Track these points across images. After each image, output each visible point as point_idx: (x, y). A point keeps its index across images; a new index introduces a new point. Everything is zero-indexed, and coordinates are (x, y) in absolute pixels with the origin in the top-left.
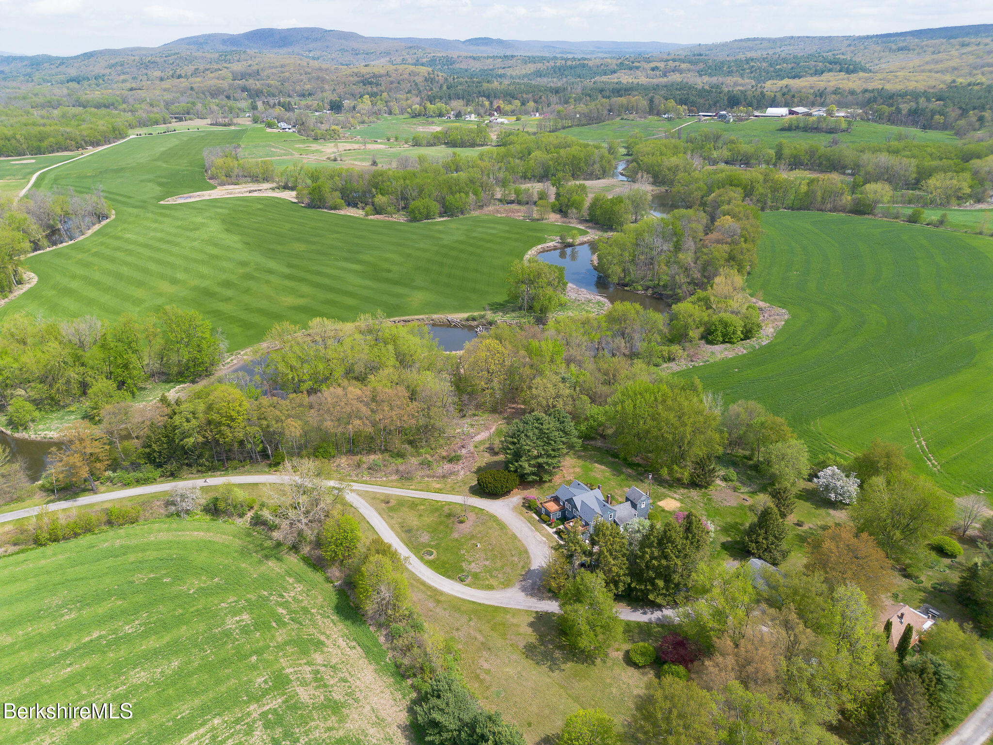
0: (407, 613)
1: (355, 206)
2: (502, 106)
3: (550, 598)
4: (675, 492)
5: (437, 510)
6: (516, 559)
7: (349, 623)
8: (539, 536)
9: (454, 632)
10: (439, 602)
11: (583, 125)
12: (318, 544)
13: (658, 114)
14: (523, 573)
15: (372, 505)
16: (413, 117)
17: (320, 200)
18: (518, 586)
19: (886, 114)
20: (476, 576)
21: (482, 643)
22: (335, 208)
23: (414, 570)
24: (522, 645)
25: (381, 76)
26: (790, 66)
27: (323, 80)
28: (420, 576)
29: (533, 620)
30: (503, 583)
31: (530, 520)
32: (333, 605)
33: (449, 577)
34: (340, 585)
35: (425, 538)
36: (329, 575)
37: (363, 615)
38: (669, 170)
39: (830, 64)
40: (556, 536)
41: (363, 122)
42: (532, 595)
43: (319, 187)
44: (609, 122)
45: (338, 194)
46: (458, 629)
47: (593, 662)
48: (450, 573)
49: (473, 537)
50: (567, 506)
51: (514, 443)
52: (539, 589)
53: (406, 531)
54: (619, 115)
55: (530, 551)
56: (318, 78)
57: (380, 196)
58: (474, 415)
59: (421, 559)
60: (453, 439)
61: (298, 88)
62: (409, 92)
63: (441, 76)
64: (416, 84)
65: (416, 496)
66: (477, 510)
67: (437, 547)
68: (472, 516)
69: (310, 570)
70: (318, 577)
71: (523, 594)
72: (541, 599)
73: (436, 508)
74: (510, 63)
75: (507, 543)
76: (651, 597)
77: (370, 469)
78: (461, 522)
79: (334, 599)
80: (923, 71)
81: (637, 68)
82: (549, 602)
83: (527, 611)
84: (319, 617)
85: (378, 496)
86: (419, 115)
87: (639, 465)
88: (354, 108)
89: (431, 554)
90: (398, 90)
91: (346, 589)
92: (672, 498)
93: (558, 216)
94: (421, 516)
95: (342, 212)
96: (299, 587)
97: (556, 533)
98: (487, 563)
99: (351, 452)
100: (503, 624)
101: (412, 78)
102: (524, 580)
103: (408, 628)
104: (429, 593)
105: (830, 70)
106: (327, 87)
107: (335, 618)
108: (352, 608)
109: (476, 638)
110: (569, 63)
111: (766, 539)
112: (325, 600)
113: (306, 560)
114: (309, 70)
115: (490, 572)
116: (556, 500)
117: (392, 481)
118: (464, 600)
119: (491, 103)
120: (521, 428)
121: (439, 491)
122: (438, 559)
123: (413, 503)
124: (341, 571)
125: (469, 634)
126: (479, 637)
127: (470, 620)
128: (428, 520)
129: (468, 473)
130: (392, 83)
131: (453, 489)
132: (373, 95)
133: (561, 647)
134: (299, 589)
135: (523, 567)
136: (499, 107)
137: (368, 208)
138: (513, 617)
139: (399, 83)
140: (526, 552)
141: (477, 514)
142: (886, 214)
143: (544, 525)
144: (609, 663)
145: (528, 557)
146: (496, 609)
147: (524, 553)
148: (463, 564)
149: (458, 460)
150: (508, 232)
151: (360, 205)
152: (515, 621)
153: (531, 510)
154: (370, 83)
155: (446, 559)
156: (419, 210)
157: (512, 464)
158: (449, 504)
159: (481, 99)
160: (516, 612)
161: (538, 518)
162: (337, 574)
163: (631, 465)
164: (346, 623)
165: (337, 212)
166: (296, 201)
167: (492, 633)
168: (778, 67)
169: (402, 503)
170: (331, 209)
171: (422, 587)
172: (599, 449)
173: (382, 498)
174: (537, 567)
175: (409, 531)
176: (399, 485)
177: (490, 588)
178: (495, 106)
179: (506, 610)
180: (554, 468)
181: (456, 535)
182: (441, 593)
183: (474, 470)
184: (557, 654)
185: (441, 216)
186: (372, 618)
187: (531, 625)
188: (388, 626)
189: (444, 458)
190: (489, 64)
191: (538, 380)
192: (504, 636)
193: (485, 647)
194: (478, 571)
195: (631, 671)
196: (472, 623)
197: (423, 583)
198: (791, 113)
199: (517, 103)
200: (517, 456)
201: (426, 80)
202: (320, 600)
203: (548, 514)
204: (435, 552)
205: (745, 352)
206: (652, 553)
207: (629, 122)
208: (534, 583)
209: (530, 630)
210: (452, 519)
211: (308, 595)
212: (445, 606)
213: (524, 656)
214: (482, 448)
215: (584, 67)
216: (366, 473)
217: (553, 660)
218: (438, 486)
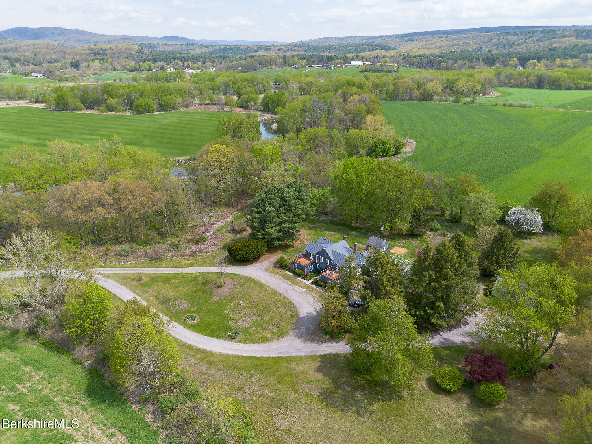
0: (178, 380)
1: (92, 108)
2: (191, 65)
3: (329, 341)
4: (399, 243)
5: (191, 281)
6: (282, 310)
7: (104, 405)
8: (298, 288)
9: (236, 392)
10: (211, 363)
11: (244, 72)
12: (61, 325)
13: (289, 66)
14: (294, 321)
15: (123, 284)
16: (131, 71)
17: (64, 104)
18: (292, 334)
19: (416, 63)
20: (246, 332)
21: (273, 399)
22: (76, 109)
23: (177, 336)
24: (316, 393)
25: (106, 50)
26: (355, 48)
27: (65, 53)
28: (186, 341)
29: (319, 364)
30: (276, 334)
31: (285, 277)
32: (83, 388)
33: (218, 337)
34: (91, 365)
35: (184, 305)
36: (77, 355)
37: (123, 394)
38: (306, 85)
39: (376, 46)
40: (314, 286)
41: (96, 74)
42: (310, 340)
43: (62, 95)
44: (260, 70)
45: (78, 100)
46: (240, 389)
47: (400, 397)
48: (218, 333)
49: (233, 298)
50: (319, 258)
51: (259, 213)
52: (314, 333)
53: (163, 302)
54: (266, 67)
55: (294, 302)
56: (61, 51)
57: (110, 98)
58: (211, 210)
59: (184, 324)
60: (195, 228)
61: (47, 58)
62: (127, 58)
63: (147, 51)
64: (131, 54)
65: (169, 272)
66: (232, 276)
67: (198, 311)
68: (228, 281)
69: (52, 354)
70: (63, 360)
71: (300, 340)
72: (321, 342)
73: (190, 279)
74: (192, 47)
75: (269, 298)
76: (433, 320)
77: (118, 255)
78: (220, 287)
79: (85, 382)
80: (425, 48)
81: (270, 49)
82: (329, 344)
83: (310, 357)
84: (64, 405)
85: (128, 276)
86: (135, 70)
87: (361, 229)
88: (88, 66)
89: (193, 318)
90: (118, 57)
91: (99, 367)
92: (399, 246)
93: (242, 109)
94: (176, 287)
95: (82, 112)
96: (38, 376)
97: (313, 283)
98: (254, 318)
99: (97, 243)
100: (289, 374)
101: (128, 51)
102: (297, 328)
103: (182, 398)
104: (199, 356)
105: (377, 49)
106: (68, 56)
107: (85, 403)
108: (108, 388)
109: (263, 395)
110: (228, 47)
111: (505, 258)
112: (71, 384)
113: (48, 345)
114: (55, 47)
115: (259, 325)
116: (306, 256)
117: (142, 263)
118: (239, 357)
119: (183, 63)
120: (265, 198)
121: (191, 265)
122: (202, 322)
123: (166, 278)
124: (91, 349)
125: (254, 392)
126: (266, 392)
127: (252, 376)
128: (184, 289)
129: (216, 249)
130: (114, 54)
131: (205, 263)
132: (100, 60)
133: (361, 388)
134: (38, 377)
135: (292, 316)
136: (188, 65)
137: (103, 108)
138: (298, 364)
139: (119, 54)
140: (290, 302)
141: (232, 279)
142: (440, 100)
143: (300, 279)
144: (417, 395)
145: (294, 307)
146: (277, 360)
147: (289, 304)
148: (230, 323)
149: (204, 241)
150: (208, 117)
151: (96, 107)
152: (300, 369)
153: (284, 269)
154: (99, 54)
155: (210, 321)
156: (142, 106)
157: (260, 232)
158: (203, 274)
159: (176, 61)
160: (299, 360)
161: (292, 274)
162: (87, 353)
163: (354, 229)
164: (101, 406)
165: (78, 112)
166: (45, 108)
167: (279, 386)
168: (348, 48)
169: (154, 279)
170: (74, 110)
171: (189, 351)
172: (324, 222)
173: (133, 277)
174: (305, 315)
175: (166, 301)
176: (150, 265)
177: (264, 340)
178: (186, 64)
179: (288, 360)
180: (297, 231)
181: (216, 299)
182: (213, 354)
183: (221, 246)
184: (359, 395)
185: (158, 111)
186: (133, 395)
187: (319, 369)
188: (155, 400)
189: (190, 241)
190: (178, 48)
191: (265, 171)
192: (293, 386)
193: (276, 402)
194: (247, 326)
195: (443, 399)
196: (255, 380)
197: (191, 348)
198: (364, 64)
199: (200, 64)
200: (264, 223)
201: (137, 52)
202: (65, 386)
203: (301, 267)
204: (197, 317)
205: (400, 160)
206: (430, 276)
207: (272, 70)
208: (308, 329)
209: (320, 376)
210: (209, 286)
211: (49, 383)
212: (219, 367)
213: (323, 405)
214: (224, 230)
215: (238, 49)
216: (114, 259)
217: (356, 403)
218: (188, 262)
